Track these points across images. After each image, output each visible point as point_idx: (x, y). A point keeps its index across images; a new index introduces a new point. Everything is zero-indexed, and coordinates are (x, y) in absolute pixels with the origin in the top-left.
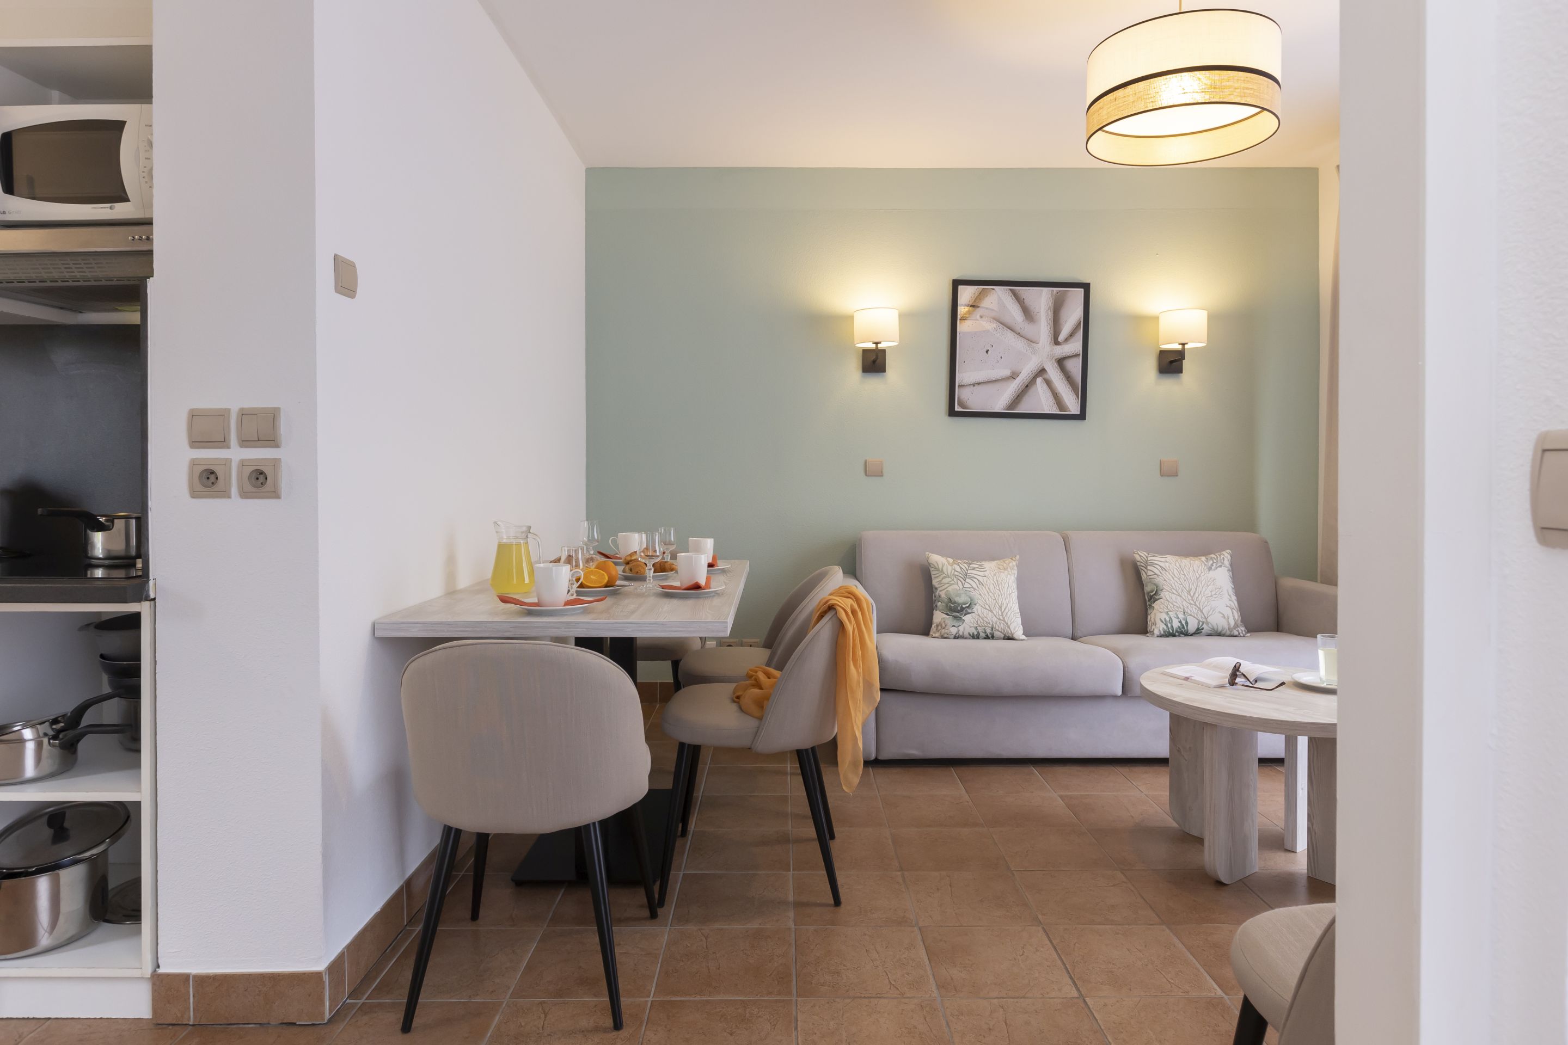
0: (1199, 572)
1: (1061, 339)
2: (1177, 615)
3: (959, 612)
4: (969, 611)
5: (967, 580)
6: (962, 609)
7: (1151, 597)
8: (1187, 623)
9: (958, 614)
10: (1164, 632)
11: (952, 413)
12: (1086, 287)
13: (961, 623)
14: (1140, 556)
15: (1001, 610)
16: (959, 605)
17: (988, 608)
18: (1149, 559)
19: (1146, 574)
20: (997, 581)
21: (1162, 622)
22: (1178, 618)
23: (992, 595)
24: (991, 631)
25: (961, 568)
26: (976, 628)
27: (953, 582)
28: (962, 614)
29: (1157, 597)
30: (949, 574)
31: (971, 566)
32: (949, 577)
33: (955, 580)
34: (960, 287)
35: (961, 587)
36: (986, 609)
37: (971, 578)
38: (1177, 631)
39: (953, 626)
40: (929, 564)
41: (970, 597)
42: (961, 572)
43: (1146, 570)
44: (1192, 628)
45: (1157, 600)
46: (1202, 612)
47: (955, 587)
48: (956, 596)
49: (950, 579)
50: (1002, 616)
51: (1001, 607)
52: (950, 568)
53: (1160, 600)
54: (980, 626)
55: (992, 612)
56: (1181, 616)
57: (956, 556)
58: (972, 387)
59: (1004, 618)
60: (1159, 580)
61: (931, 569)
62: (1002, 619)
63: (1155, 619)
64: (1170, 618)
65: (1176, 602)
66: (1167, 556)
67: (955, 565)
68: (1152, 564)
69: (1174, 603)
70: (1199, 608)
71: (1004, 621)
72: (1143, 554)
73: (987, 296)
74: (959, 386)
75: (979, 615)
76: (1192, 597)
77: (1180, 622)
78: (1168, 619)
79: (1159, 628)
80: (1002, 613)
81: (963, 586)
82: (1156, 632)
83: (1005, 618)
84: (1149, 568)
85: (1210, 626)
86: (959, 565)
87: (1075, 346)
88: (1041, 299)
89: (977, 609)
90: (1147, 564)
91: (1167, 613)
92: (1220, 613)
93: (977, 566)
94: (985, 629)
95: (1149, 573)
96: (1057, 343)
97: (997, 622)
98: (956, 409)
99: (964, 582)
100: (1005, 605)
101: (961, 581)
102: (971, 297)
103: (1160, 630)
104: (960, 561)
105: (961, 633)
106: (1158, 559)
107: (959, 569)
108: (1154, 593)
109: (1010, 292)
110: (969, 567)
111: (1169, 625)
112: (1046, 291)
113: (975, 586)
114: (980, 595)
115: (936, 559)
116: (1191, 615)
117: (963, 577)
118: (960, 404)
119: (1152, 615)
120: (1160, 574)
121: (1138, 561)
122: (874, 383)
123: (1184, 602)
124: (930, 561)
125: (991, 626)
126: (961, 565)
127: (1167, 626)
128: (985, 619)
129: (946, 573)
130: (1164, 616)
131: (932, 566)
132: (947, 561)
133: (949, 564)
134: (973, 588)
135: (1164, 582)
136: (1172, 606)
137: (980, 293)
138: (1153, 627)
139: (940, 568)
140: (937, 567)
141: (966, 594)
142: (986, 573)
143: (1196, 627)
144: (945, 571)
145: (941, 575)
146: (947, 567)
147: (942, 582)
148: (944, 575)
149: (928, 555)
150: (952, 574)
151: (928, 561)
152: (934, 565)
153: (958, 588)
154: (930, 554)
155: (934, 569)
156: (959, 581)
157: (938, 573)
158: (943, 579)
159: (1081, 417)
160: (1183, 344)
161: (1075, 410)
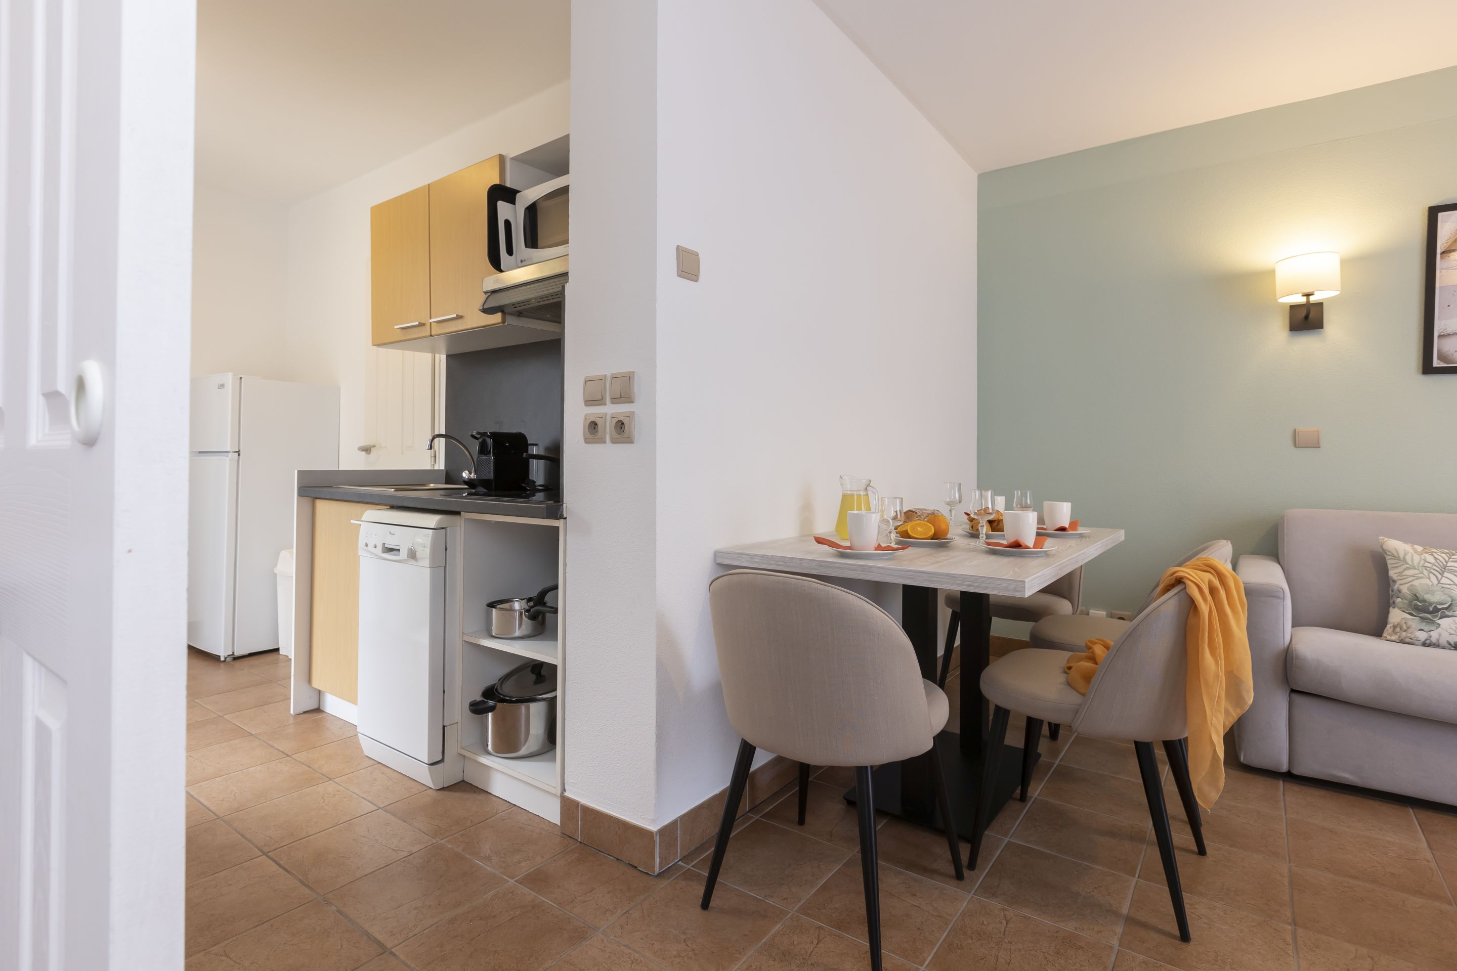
3: (1430, 613)
4: (1447, 613)
6: (1436, 610)
9: (1429, 616)
11: (1428, 368)
13: (1433, 628)
16: (1430, 604)
25: (1436, 559)
27: (1421, 575)
28: (1436, 616)
30: (1417, 565)
31: (1453, 557)
32: (1416, 569)
33: (1426, 573)
34: (1441, 216)
35: (1435, 582)
39: (1420, 630)
40: (1384, 550)
41: (1450, 597)
42: (1437, 565)
47: (1427, 581)
48: (1427, 593)
49: (1417, 571)
52: (1417, 557)
57: (1429, 542)
61: (1387, 558)
67: (1426, 555)
74: (1439, 337)
81: (1439, 581)
86: (1433, 555)
98: (1435, 366)
99: (1440, 576)
101: (1435, 575)
104: (1435, 550)
105: (1434, 640)
107: (1432, 560)
110: (1450, 558)
115: (1393, 545)
118: (1441, 357)
122: (1307, 342)
124: (1385, 547)
126: (1436, 555)
129: (1411, 563)
131: (1388, 553)
132: (1413, 549)
133: (1416, 552)
139: (1402, 556)
140: (1396, 555)
141: (1443, 591)
144: (1409, 561)
145: (1403, 564)
146: (1412, 556)
147: (1403, 574)
148: (1408, 566)
149: (1383, 539)
150: (1421, 565)
151: (1382, 547)
152: (1393, 554)
153: (1430, 584)
154: (1386, 539)
155: (1391, 557)
156: (1431, 575)
157: (1398, 563)
158: (1404, 570)
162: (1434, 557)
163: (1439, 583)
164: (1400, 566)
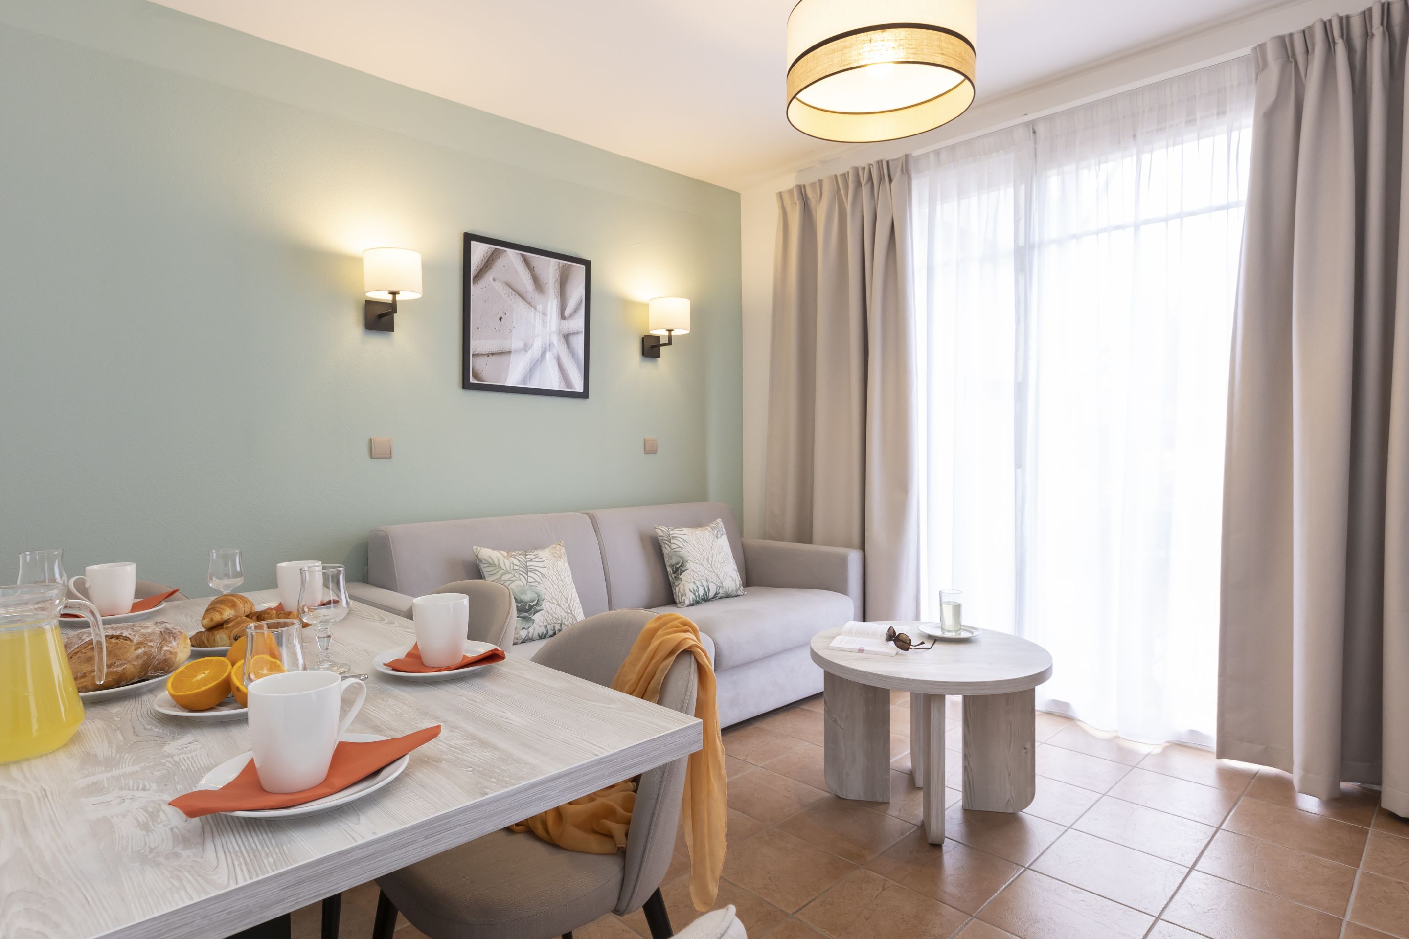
0: (711, 542)
1: (567, 313)
2: (702, 583)
3: (527, 611)
4: (538, 608)
5: (530, 574)
6: (531, 607)
7: (677, 569)
8: (709, 590)
9: (526, 614)
10: (693, 601)
11: (466, 385)
12: (587, 264)
13: (531, 624)
14: (662, 531)
15: (568, 603)
16: (526, 603)
17: (556, 603)
18: (671, 532)
19: (671, 548)
20: (557, 570)
21: (691, 592)
22: (703, 586)
23: (557, 587)
24: (559, 628)
25: (519, 561)
26: (546, 627)
27: (514, 578)
28: (530, 614)
29: (683, 569)
30: (508, 569)
31: (527, 557)
32: (509, 573)
33: (517, 575)
34: (472, 243)
35: (525, 582)
36: (554, 604)
37: (533, 571)
38: (702, 599)
39: (524, 628)
40: (480, 560)
41: (536, 593)
42: (521, 565)
43: (669, 544)
44: (711, 594)
45: (684, 571)
46: (719, 577)
47: (518, 583)
48: (522, 594)
49: (511, 575)
50: (570, 609)
51: (567, 599)
52: (507, 562)
53: (687, 571)
54: (549, 624)
55: (559, 606)
56: (705, 584)
57: (509, 548)
58: (486, 357)
59: (571, 611)
60: (683, 552)
61: (482, 566)
62: (569, 611)
63: (684, 591)
64: (697, 587)
65: (700, 572)
66: (683, 529)
67: (511, 558)
68: (675, 538)
69: (699, 573)
70: (717, 575)
71: (572, 614)
72: (664, 528)
73: (500, 258)
74: (473, 355)
75: (548, 612)
76: (711, 565)
77: (704, 590)
78: (695, 589)
79: (689, 598)
80: (569, 605)
82: (687, 602)
83: (573, 611)
84: (672, 541)
85: (724, 589)
86: (515, 558)
87: (579, 323)
88: (549, 268)
89: (545, 605)
90: (670, 538)
91: (694, 583)
92: (731, 576)
93: (534, 557)
94: (554, 627)
95: (673, 546)
96: (563, 317)
97: (565, 617)
98: (471, 381)
99: (526, 576)
100: (570, 596)
101: (523, 576)
102: (484, 256)
103: (690, 600)
104: (513, 553)
105: (530, 635)
106: (676, 532)
107: (517, 563)
108: (680, 565)
109: (521, 258)
110: (526, 559)
111: (697, 594)
112: (553, 261)
113: (539, 580)
114: (546, 589)
115: (486, 553)
116: (712, 582)
117: (525, 571)
118: (476, 376)
119: (681, 587)
120: (683, 546)
121: (661, 536)
122: (377, 343)
123: (706, 571)
124: (480, 556)
125: (560, 622)
126: (518, 558)
127: (695, 595)
128: (554, 615)
129: (504, 568)
130: (692, 586)
131: (484, 561)
132: (501, 554)
133: (504, 557)
134: (537, 582)
135: (688, 554)
136: (697, 575)
137: (492, 253)
138: (684, 598)
139: (496, 563)
140: (491, 561)
141: (531, 590)
142: (546, 564)
143: (715, 592)
144: (503, 567)
145: (499, 571)
146: (504, 561)
147: (501, 580)
148: (503, 571)
149: (477, 549)
150: (512, 569)
151: (477, 556)
152: (489, 562)
153: (522, 585)
154: (479, 548)
155: (487, 565)
156: (521, 576)
157: (495, 570)
158: (501, 576)
159: (584, 395)
160: (670, 331)
161: (579, 388)
162: (517, 559)
163: (527, 582)
164: (498, 572)
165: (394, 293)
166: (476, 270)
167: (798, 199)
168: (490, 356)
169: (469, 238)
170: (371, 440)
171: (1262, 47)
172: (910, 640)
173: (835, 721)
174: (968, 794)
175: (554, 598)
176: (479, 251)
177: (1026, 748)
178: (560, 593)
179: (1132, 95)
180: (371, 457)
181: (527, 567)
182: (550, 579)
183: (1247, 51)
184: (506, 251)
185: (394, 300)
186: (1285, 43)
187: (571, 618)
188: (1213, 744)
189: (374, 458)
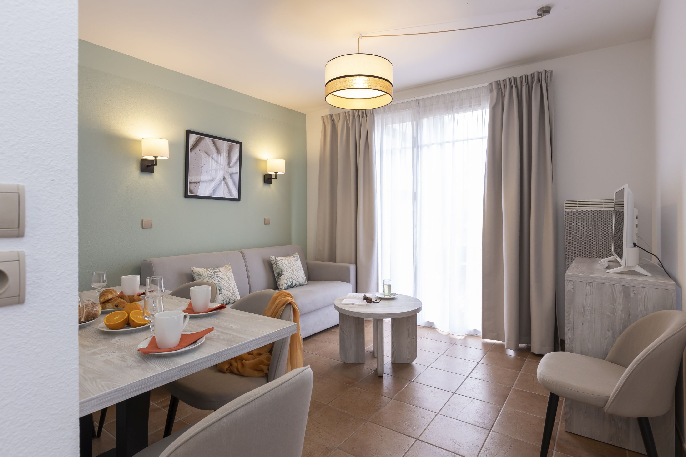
0: (294, 262)
1: (231, 165)
2: (290, 280)
4: (220, 292)
5: (216, 278)
7: (279, 274)
8: (293, 283)
10: (286, 288)
11: (186, 195)
12: (240, 144)
14: (273, 258)
15: (233, 290)
17: (227, 290)
18: (276, 259)
20: (228, 276)
21: (285, 284)
22: (290, 281)
23: (228, 284)
24: (229, 301)
25: (211, 273)
26: (223, 301)
27: (210, 280)
30: (207, 276)
31: (215, 271)
32: (207, 278)
33: (210, 279)
34: (190, 134)
36: (227, 291)
37: (217, 277)
38: (289, 287)
40: (194, 273)
41: (219, 286)
43: (276, 264)
44: (294, 285)
45: (282, 275)
46: (297, 277)
49: (208, 279)
50: (233, 292)
51: (232, 288)
52: (206, 273)
54: (225, 299)
55: (229, 291)
56: (291, 280)
57: (207, 267)
58: (195, 183)
59: (234, 294)
60: (282, 267)
61: (195, 275)
62: (233, 294)
63: (282, 283)
64: (288, 282)
65: (289, 275)
66: (281, 257)
67: (208, 272)
68: (278, 261)
69: (289, 276)
70: (296, 276)
71: (234, 295)
72: (274, 257)
73: (202, 141)
74: (190, 183)
75: (224, 294)
76: (293, 272)
77: (291, 283)
78: (287, 282)
79: (284, 286)
80: (233, 291)
81: (215, 281)
82: (283, 288)
83: (235, 294)
84: (277, 262)
85: (299, 282)
86: (209, 271)
87: (236, 169)
88: (224, 145)
89: (223, 291)
90: (276, 261)
91: (287, 280)
92: (302, 277)
93: (218, 271)
94: (227, 301)
95: (277, 265)
96: (229, 166)
97: (232, 296)
98: (189, 194)
99: (215, 279)
100: (234, 287)
101: (213, 279)
102: (195, 140)
103: (285, 287)
104: (209, 269)
106: (279, 259)
107: (211, 274)
108: (280, 273)
109: (212, 141)
110: (214, 272)
111: (288, 285)
112: (226, 143)
113: (220, 280)
114: (223, 284)
115: (196, 269)
116: (294, 279)
117: (213, 277)
118: (191, 192)
119: (281, 282)
120: (282, 265)
121: (272, 260)
122: (146, 178)
123: (291, 275)
124: (194, 271)
125: (229, 298)
127: (287, 285)
128: (227, 295)
130: (285, 281)
131: (195, 273)
132: (203, 270)
133: (205, 271)
134: (219, 281)
135: (284, 268)
136: (288, 277)
137: (199, 139)
138: (282, 286)
139: (201, 274)
140: (199, 274)
142: (223, 273)
143: (295, 284)
144: (204, 275)
145: (203, 277)
146: (205, 273)
147: (204, 281)
148: (204, 277)
149: (192, 268)
151: (192, 271)
152: (197, 273)
154: (193, 268)
155: (197, 275)
156: (212, 279)
157: (200, 277)
158: (204, 279)
159: (239, 200)
160: (276, 173)
161: (236, 197)
162: (211, 272)
164: (202, 278)
165: (156, 157)
166: (192, 146)
167: (330, 120)
168: (197, 183)
169: (188, 132)
170: (142, 220)
171: (491, 83)
172: (372, 299)
173: (344, 333)
174: (393, 357)
175: (227, 288)
176: (193, 138)
177: (413, 338)
178: (230, 286)
179: (451, 94)
180: (142, 228)
181: (215, 275)
182: (225, 280)
183: (487, 84)
184: (205, 138)
185: (156, 160)
186: (498, 83)
187: (234, 296)
188: (481, 334)
189: (144, 228)
